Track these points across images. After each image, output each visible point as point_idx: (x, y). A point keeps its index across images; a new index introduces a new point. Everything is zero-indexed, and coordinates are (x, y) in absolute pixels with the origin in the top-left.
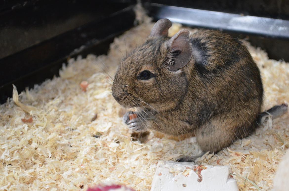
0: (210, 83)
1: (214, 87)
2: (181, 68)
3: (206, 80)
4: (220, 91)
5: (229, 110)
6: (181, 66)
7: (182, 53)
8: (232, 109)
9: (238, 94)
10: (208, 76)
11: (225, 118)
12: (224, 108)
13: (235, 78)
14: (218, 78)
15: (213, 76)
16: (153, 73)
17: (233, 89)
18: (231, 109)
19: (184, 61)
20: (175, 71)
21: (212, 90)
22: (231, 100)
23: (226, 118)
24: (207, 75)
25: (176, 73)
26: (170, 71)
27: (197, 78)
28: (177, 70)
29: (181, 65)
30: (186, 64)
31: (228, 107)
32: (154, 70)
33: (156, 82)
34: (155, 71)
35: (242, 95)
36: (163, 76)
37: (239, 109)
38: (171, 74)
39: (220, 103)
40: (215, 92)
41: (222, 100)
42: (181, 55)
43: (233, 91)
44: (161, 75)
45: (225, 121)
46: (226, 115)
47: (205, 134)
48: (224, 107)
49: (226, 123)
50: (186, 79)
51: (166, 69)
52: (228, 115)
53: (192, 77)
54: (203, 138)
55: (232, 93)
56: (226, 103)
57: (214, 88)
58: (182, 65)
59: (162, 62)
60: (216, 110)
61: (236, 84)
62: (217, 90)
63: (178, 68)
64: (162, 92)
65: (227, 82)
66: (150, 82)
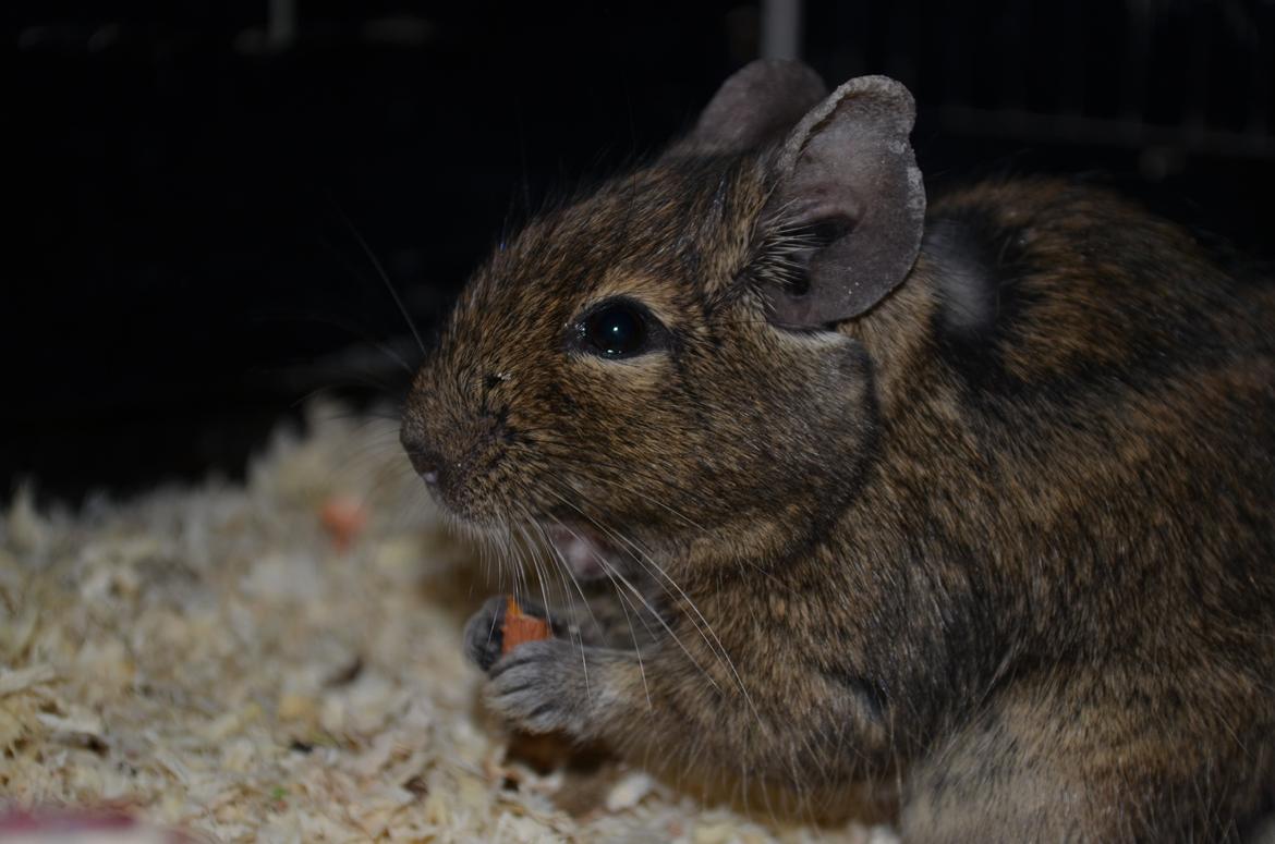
0: (1017, 449)
1: (1042, 485)
2: (845, 321)
3: (1000, 429)
4: (1076, 516)
5: (1124, 649)
6: (850, 303)
7: (856, 230)
8: (1140, 646)
9: (1196, 560)
10: (1015, 410)
11: (1089, 697)
12: (1094, 632)
13: (1183, 453)
14: (1077, 434)
15: (1045, 415)
16: (667, 319)
17: (1160, 517)
18: (1134, 641)
19: (867, 279)
20: (808, 332)
21: (1028, 499)
22: (1141, 584)
23: (1095, 700)
24: (1009, 407)
25: (814, 342)
26: (772, 331)
27: (946, 406)
28: (819, 330)
29: (847, 298)
30: (881, 296)
31: (1118, 627)
32: (674, 301)
33: (676, 379)
34: (683, 309)
35: (1221, 573)
36: (729, 348)
37: (1188, 657)
38: (781, 344)
39: (1069, 592)
40: (1043, 510)
41: (1084, 573)
42: (853, 242)
43: (1161, 532)
44: (717, 341)
45: (1087, 716)
46: (1098, 677)
47: (950, 794)
48: (1093, 625)
49: (1092, 731)
50: (870, 400)
51: (750, 314)
52: (1110, 680)
53: (914, 395)
54: (935, 822)
55: (1153, 544)
56: (1110, 602)
57: (1043, 492)
58: (852, 302)
59: (735, 271)
60: (1040, 640)
61: (1184, 488)
62: (1056, 505)
63: (826, 318)
64: (715, 443)
65: (1127, 468)
66: (642, 370)
